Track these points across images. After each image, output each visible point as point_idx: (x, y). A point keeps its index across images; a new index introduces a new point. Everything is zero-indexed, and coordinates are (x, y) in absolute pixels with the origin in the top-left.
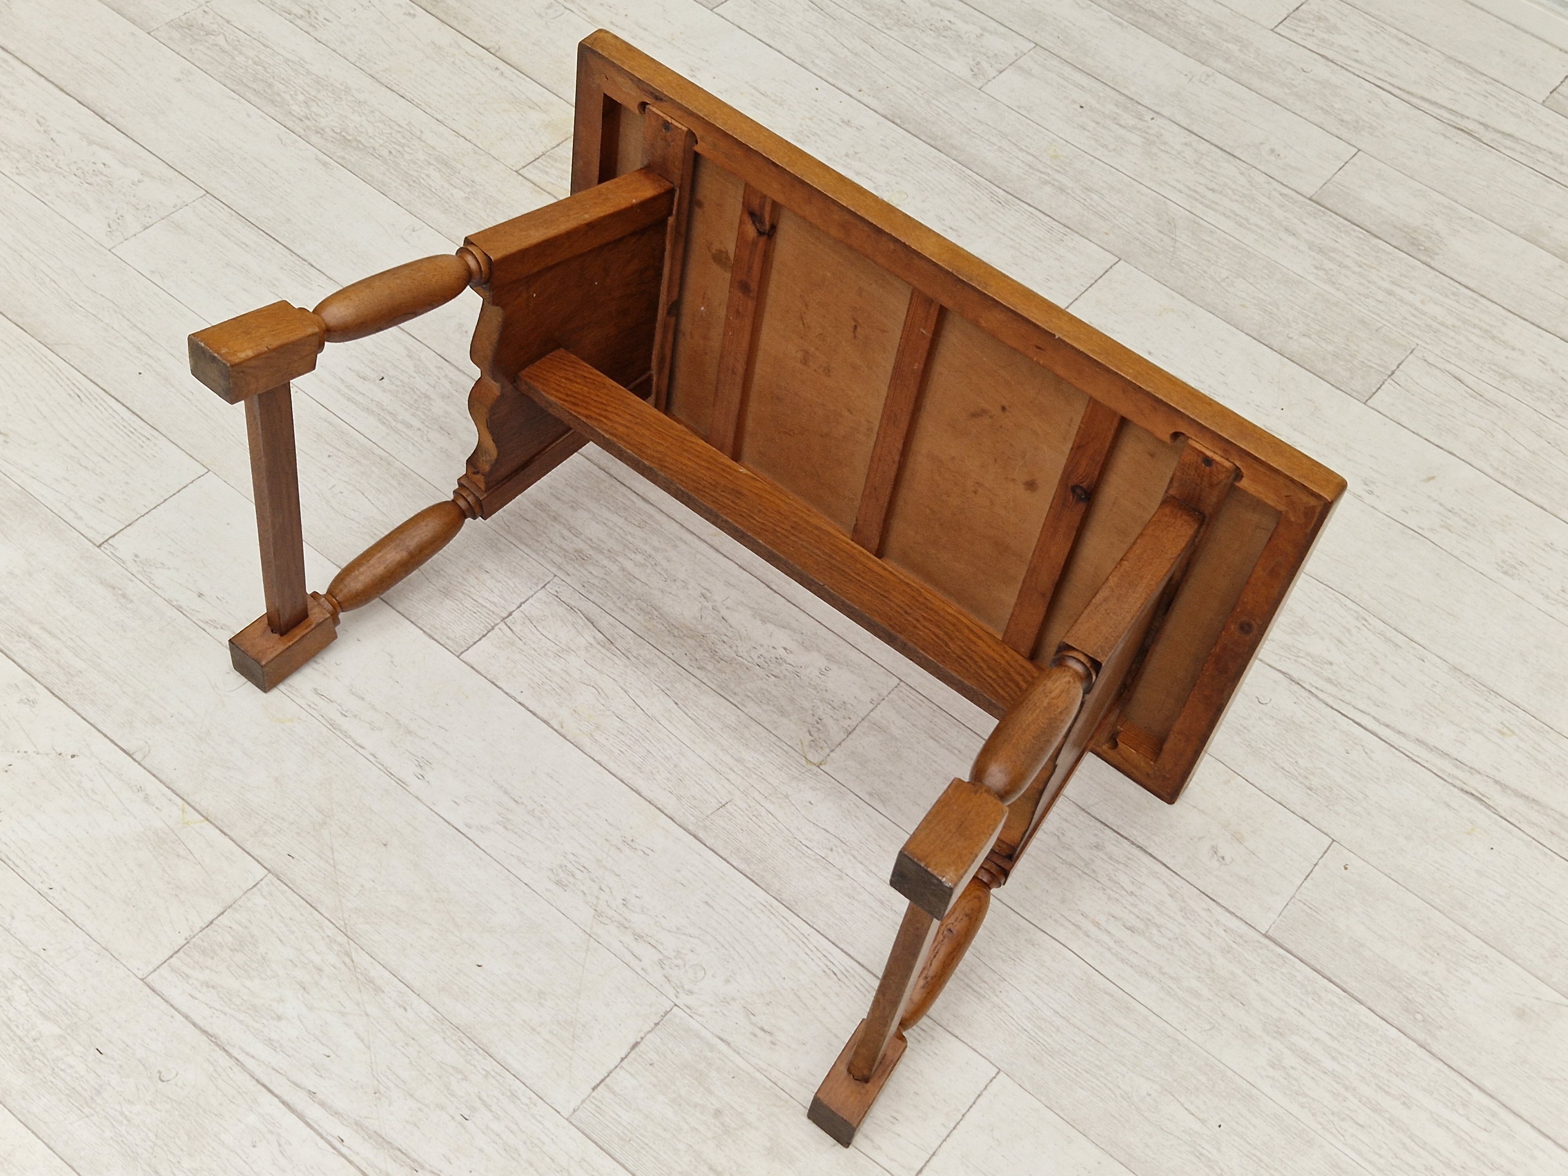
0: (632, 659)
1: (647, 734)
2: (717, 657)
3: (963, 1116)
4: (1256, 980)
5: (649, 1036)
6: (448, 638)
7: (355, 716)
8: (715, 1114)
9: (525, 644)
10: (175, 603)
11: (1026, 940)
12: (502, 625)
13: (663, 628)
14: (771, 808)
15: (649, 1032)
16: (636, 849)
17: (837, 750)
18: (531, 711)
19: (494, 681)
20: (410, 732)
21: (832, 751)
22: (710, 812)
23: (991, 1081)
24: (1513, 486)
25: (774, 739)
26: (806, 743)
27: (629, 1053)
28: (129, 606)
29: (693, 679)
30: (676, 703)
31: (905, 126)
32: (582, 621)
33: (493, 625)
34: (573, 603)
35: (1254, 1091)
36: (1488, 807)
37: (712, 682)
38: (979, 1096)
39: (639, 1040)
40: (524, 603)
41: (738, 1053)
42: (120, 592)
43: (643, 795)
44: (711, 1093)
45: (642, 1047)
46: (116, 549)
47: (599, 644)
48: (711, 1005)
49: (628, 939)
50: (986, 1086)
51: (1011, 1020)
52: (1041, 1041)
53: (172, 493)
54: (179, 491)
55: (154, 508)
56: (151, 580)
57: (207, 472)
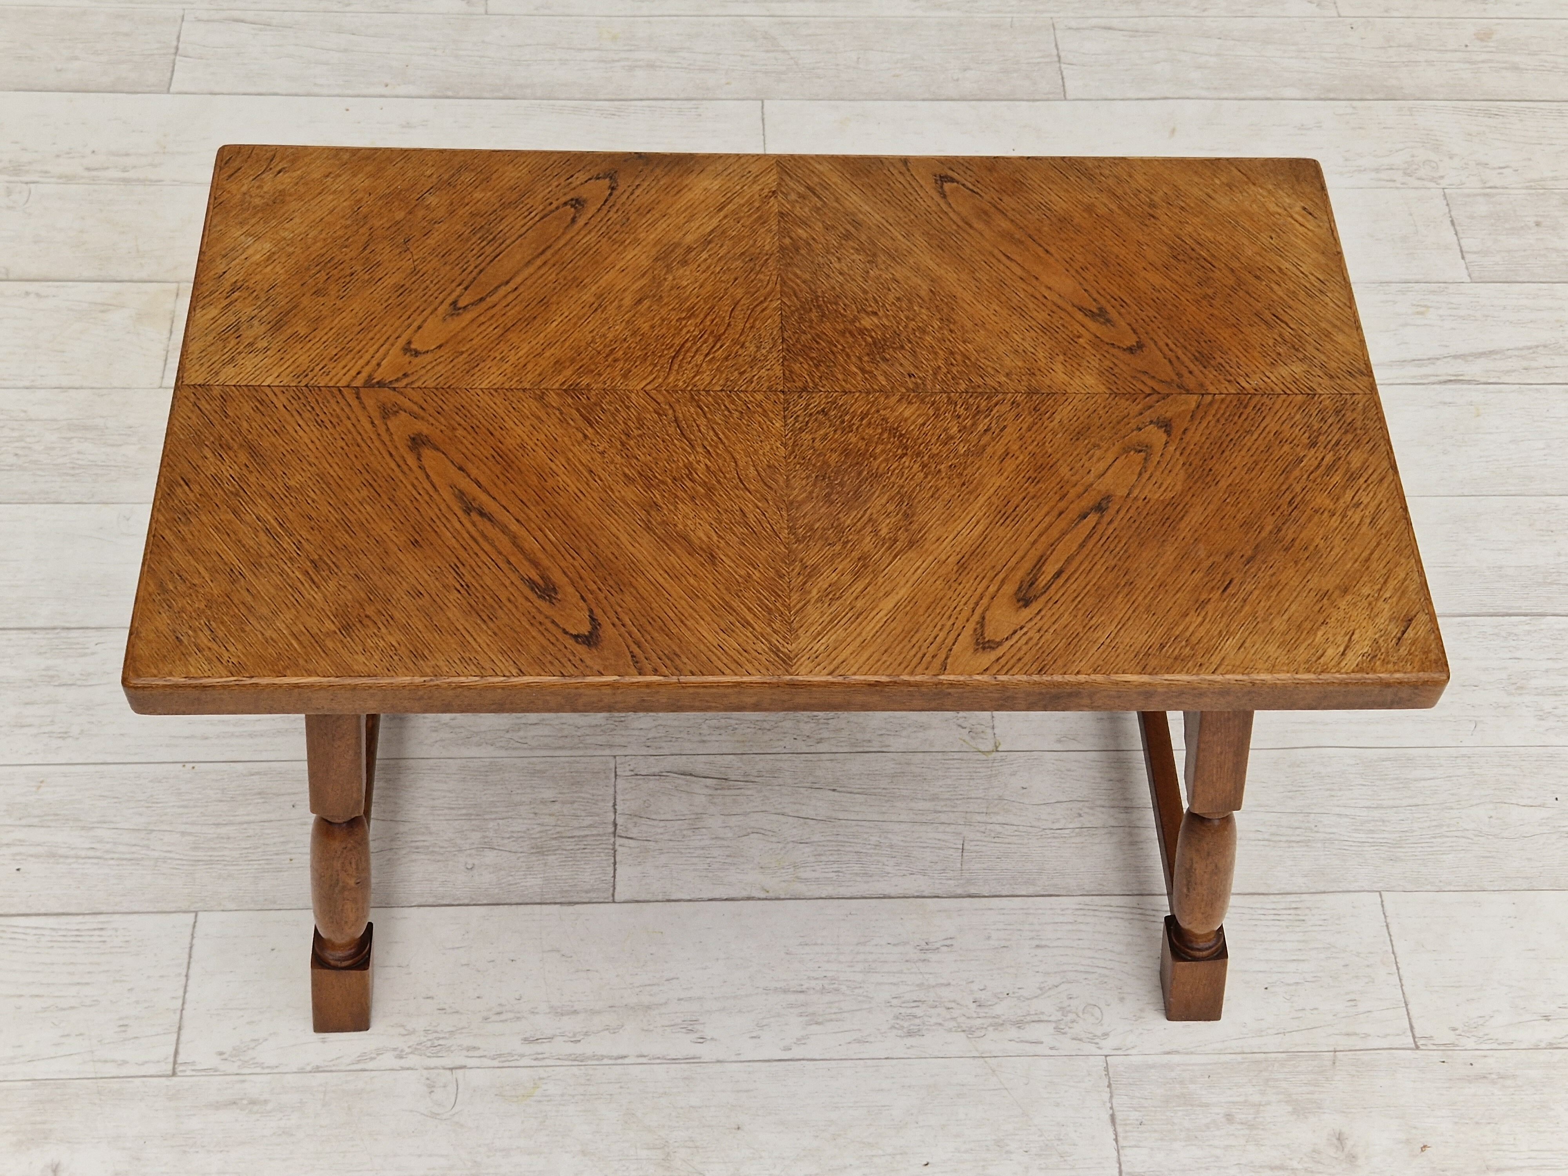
0: (757, 779)
1: (840, 838)
2: (822, 721)
3: (1393, 953)
4: (1465, 659)
5: (1114, 1101)
6: (587, 892)
7: (586, 1034)
8: (1228, 1119)
9: (656, 842)
10: (309, 1068)
11: (1289, 766)
12: (619, 841)
13: (753, 730)
14: (1000, 819)
15: (1111, 1097)
16: (938, 948)
17: (996, 724)
18: (726, 900)
19: (667, 898)
20: (649, 1007)
21: (993, 728)
22: (959, 865)
23: (1383, 906)
24: (1232, 95)
25: (940, 756)
26: (967, 738)
27: (1115, 1130)
28: (269, 1107)
29: (824, 757)
30: (834, 790)
31: (461, 94)
32: (681, 781)
33: (611, 847)
34: (656, 770)
35: (1550, 749)
36: (1469, 382)
37: (841, 746)
38: (1387, 926)
39: (1111, 1112)
40: (615, 805)
41: (1192, 1053)
42: (245, 1102)
43: (892, 895)
44: (1207, 1105)
45: (1119, 1116)
46: (193, 1063)
47: (716, 789)
48: (1131, 1031)
49: (1013, 1033)
50: (1384, 913)
51: (1347, 843)
52: (1381, 841)
53: (185, 965)
54: (190, 957)
55: (185, 992)
56: (261, 1065)
57: (196, 916)
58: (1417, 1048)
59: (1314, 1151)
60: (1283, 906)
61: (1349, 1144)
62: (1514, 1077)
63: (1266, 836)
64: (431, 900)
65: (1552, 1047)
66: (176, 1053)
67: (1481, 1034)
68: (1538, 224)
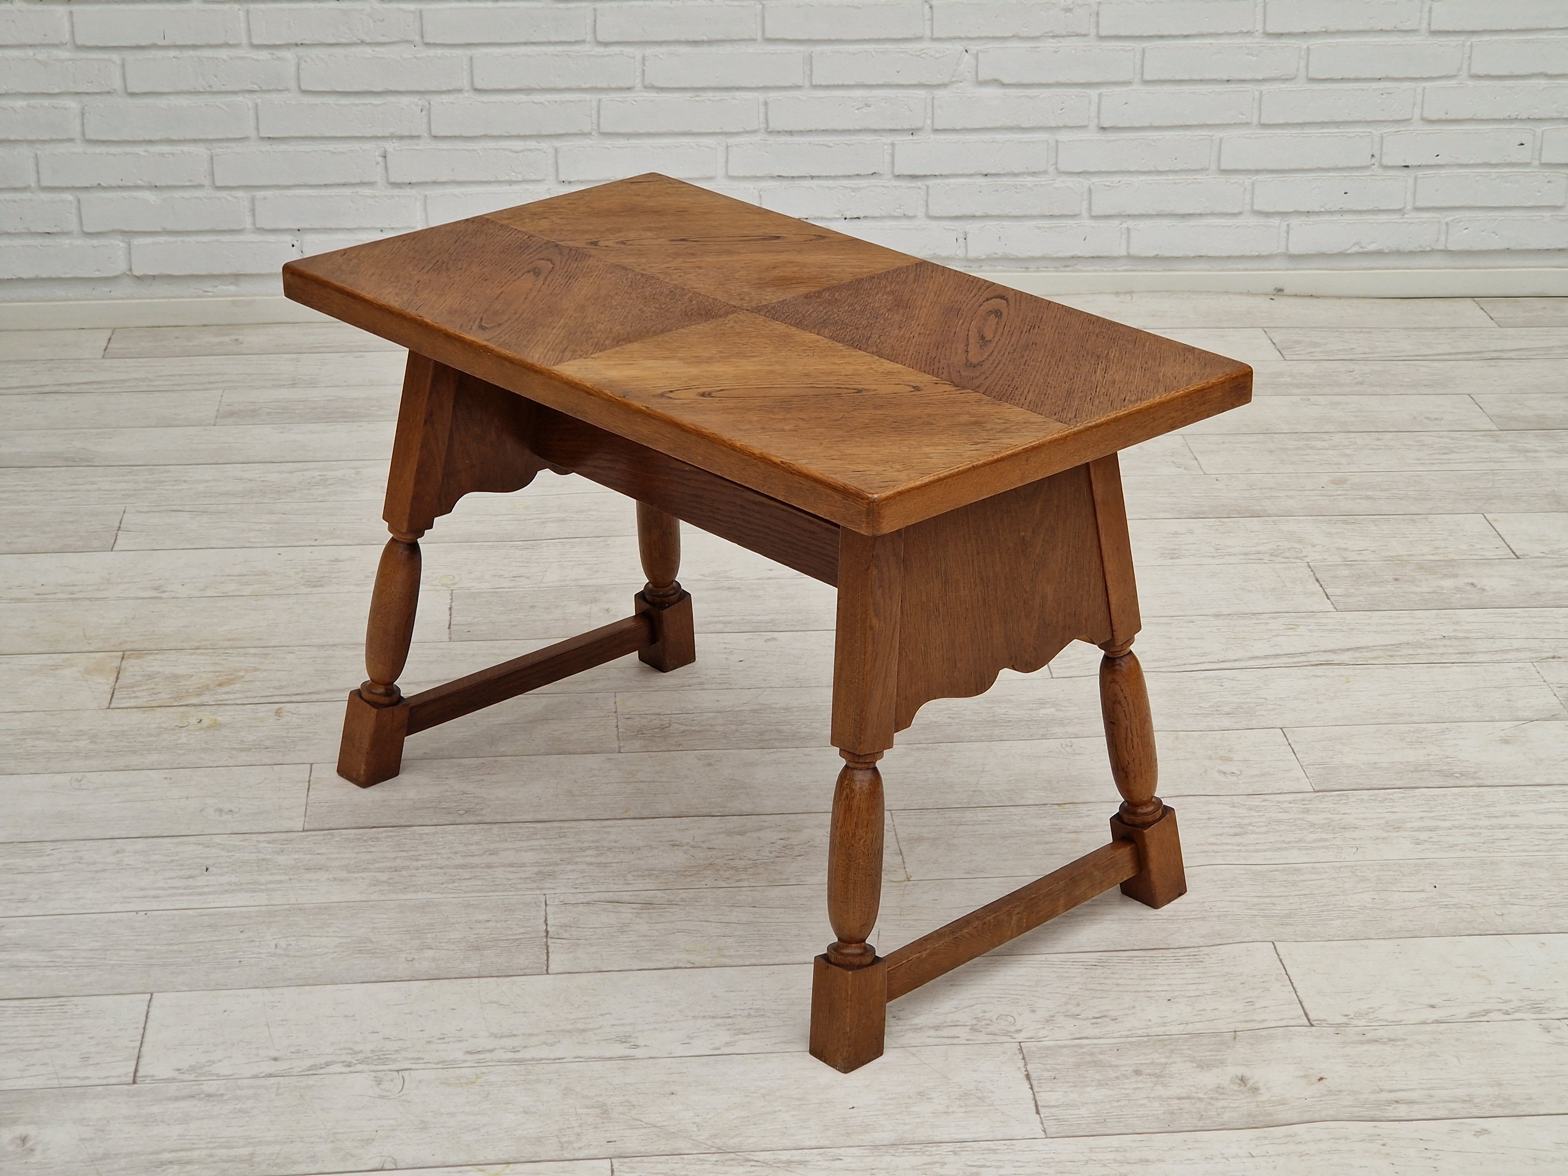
0: (680, 903)
1: (760, 932)
2: (741, 869)
3: (1287, 974)
4: (1344, 814)
5: (1029, 1067)
6: (521, 969)
7: (525, 1047)
8: (1137, 1073)
9: (587, 940)
10: (262, 1075)
12: (551, 940)
13: (676, 876)
17: (906, 865)
18: (655, 969)
19: (598, 970)
20: (584, 1030)
21: (904, 867)
23: (1276, 950)
27: (1030, 1082)
28: (225, 1098)
29: (742, 889)
30: (754, 907)
32: (609, 906)
33: (544, 944)
34: (584, 901)
35: (1427, 861)
37: (761, 883)
38: (1280, 961)
39: (1026, 1073)
40: (546, 921)
41: (1100, 1038)
42: (203, 1096)
44: (1116, 1066)
45: (1033, 1075)
46: (153, 1076)
47: (643, 910)
48: (1043, 1028)
49: (932, 1033)
50: (1277, 954)
51: (1239, 916)
52: (1272, 915)
53: (143, 1022)
54: (147, 1017)
55: (143, 1037)
56: (217, 1075)
57: (152, 995)
58: (1312, 1025)
59: (1218, 1087)
60: (1183, 954)
61: (1250, 1083)
62: (1403, 1040)
63: (1165, 917)
64: (374, 979)
65: (1437, 1022)
66: (136, 1071)
67: (1371, 1017)
68: (1396, 580)
